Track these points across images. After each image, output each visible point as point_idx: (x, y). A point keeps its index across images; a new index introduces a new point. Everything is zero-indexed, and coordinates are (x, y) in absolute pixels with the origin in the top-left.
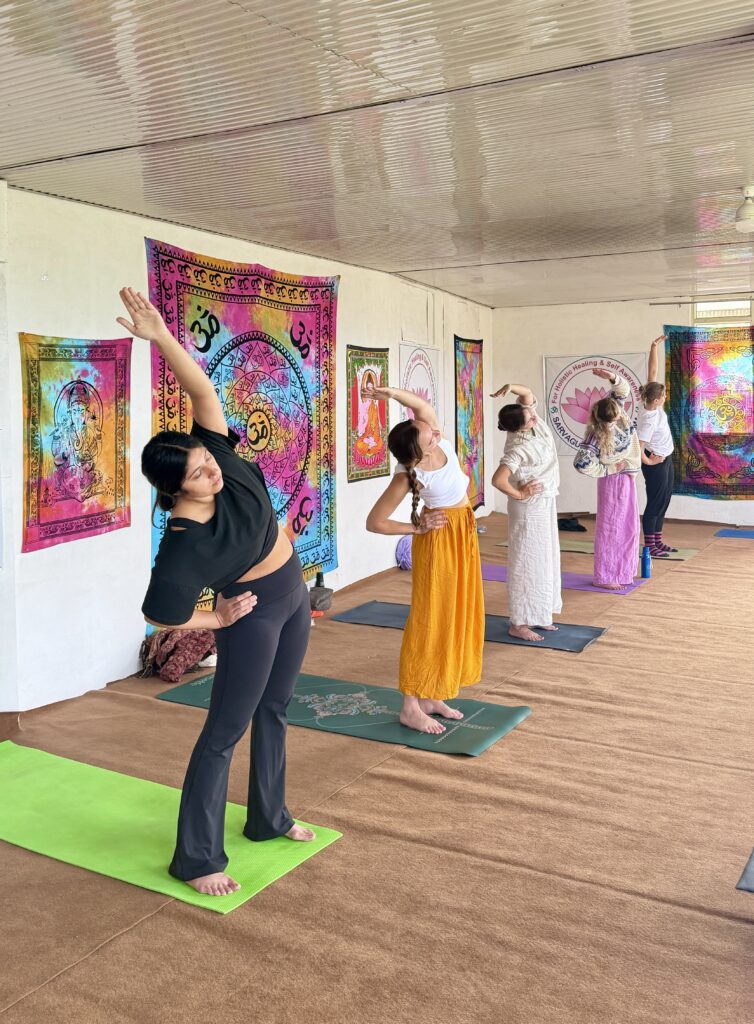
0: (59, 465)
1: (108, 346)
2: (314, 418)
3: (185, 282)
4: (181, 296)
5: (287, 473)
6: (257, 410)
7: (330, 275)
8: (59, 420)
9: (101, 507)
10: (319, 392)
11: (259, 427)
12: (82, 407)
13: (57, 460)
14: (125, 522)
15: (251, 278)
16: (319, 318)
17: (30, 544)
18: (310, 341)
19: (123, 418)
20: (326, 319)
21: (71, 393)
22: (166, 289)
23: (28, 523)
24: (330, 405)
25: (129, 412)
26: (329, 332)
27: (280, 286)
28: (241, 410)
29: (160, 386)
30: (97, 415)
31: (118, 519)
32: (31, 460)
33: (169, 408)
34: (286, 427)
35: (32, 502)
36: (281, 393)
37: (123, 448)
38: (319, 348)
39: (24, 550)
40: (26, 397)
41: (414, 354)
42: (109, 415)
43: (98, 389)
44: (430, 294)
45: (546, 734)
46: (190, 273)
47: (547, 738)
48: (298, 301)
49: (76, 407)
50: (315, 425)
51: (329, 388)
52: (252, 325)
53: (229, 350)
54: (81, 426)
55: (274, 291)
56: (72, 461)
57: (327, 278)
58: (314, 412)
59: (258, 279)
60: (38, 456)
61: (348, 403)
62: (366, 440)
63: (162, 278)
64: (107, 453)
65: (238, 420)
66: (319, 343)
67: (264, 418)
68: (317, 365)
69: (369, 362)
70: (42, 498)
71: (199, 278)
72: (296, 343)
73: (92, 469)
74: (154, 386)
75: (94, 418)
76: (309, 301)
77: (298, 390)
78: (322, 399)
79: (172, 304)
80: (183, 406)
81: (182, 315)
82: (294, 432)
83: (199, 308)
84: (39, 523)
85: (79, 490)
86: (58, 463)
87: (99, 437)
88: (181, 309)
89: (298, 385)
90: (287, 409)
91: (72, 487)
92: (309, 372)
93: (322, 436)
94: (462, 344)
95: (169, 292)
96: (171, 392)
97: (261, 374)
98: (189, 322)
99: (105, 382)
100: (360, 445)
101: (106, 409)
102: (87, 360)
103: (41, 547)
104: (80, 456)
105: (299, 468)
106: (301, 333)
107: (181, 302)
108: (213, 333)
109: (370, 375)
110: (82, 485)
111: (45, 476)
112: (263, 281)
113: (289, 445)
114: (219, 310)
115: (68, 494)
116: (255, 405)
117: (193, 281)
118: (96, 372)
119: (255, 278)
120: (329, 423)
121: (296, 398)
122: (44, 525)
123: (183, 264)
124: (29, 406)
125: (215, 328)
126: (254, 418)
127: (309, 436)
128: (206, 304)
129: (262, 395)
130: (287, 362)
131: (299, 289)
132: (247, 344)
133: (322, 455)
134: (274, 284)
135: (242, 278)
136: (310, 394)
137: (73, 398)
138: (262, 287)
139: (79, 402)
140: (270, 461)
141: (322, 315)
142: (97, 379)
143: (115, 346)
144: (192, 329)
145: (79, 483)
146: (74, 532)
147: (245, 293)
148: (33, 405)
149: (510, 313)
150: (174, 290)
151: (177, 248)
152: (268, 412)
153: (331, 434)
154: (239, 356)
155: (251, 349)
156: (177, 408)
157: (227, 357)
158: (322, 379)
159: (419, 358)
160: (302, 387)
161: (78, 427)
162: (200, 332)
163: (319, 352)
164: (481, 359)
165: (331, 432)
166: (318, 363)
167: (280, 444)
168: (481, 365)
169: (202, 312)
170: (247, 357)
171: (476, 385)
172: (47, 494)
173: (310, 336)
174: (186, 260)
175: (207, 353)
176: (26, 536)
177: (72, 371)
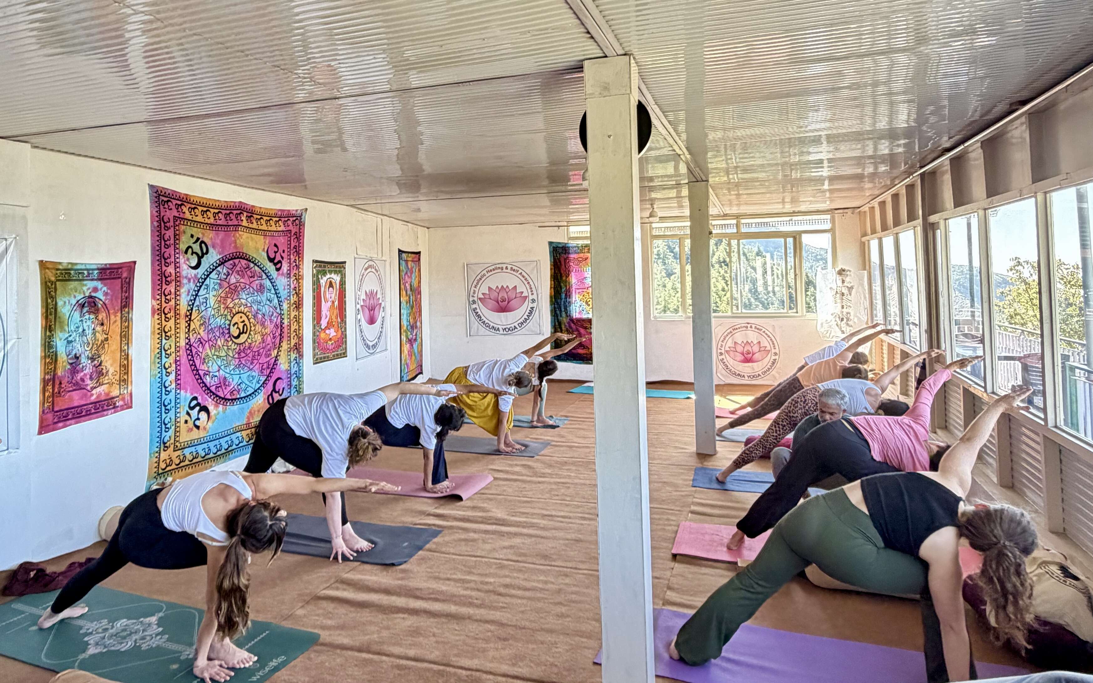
0: (71, 364)
1: (115, 269)
2: (285, 317)
3: (181, 216)
4: (177, 228)
5: (263, 360)
6: (238, 313)
7: (300, 208)
8: (73, 328)
9: (107, 394)
10: (289, 296)
11: (241, 326)
12: (92, 316)
13: (70, 359)
14: (128, 406)
15: (235, 212)
16: (290, 241)
17: (44, 428)
18: (282, 258)
19: (127, 324)
20: (296, 240)
21: (83, 306)
22: (164, 223)
23: (43, 412)
24: (298, 305)
25: (132, 319)
26: (298, 251)
27: (259, 217)
28: (226, 313)
29: (158, 297)
30: (105, 321)
31: (121, 403)
32: (47, 361)
33: (165, 314)
34: (263, 324)
35: (47, 394)
36: (259, 298)
37: (126, 348)
38: (290, 263)
39: (40, 433)
40: (44, 311)
41: (366, 266)
42: (115, 322)
43: (107, 302)
44: (379, 220)
45: (453, 554)
46: (185, 209)
47: (454, 557)
48: (274, 228)
49: (87, 317)
50: (286, 322)
51: (298, 292)
52: (236, 247)
53: (216, 267)
54: (91, 331)
55: (254, 221)
56: (83, 360)
57: (297, 211)
58: (285, 312)
59: (241, 213)
60: (54, 357)
61: (314, 304)
62: (327, 331)
63: (162, 214)
64: (113, 352)
65: (223, 321)
66: (290, 259)
67: (244, 318)
68: (289, 275)
69: (330, 272)
70: (56, 390)
71: (193, 213)
72: (271, 260)
73: (100, 365)
74: (153, 297)
75: (102, 324)
76: (282, 228)
77: (272, 296)
78: (292, 302)
79: (169, 234)
80: (178, 312)
81: (177, 242)
82: (270, 327)
83: (192, 236)
84: (53, 410)
85: (88, 382)
86: (71, 361)
87: (107, 339)
88: (177, 237)
89: (273, 291)
90: (264, 310)
91: (82, 380)
92: (282, 282)
93: (292, 330)
94: (404, 255)
95: (168, 224)
96: (168, 301)
97: (242, 285)
98: (183, 247)
99: (112, 296)
100: (323, 335)
101: (112, 317)
102: (96, 280)
103: (54, 430)
104: (90, 355)
105: (273, 356)
106: (276, 252)
107: (177, 232)
108: (203, 255)
109: (331, 282)
110: (91, 378)
111: (60, 372)
112: (245, 214)
113: (265, 337)
114: (208, 236)
115: (79, 386)
116: (237, 309)
117: (188, 215)
118: (105, 289)
119: (239, 212)
120: (298, 320)
121: (271, 302)
122: (57, 412)
123: (179, 203)
124: (47, 318)
125: (205, 251)
126: (236, 319)
127: (281, 330)
128: (198, 233)
129: (243, 301)
130: (264, 275)
131: (274, 219)
132: (231, 262)
133: (292, 344)
134: (254, 216)
135: (228, 212)
136: (282, 299)
137: (85, 310)
138: (244, 218)
139: (90, 313)
140: (249, 351)
141: (292, 238)
142: (106, 294)
143: (121, 268)
144: (186, 252)
145: (88, 377)
146: (84, 416)
147: (230, 223)
148: (50, 317)
149: (440, 232)
150: (172, 223)
151: (175, 191)
152: (248, 314)
153: (300, 327)
154: (225, 271)
155: (235, 265)
156: (172, 314)
157: (215, 272)
158: (292, 286)
159: (371, 266)
160: (276, 293)
161: (89, 332)
162: (192, 254)
163: (290, 266)
164: (420, 266)
165: (299, 326)
166: (289, 274)
167: (258, 338)
168: (420, 270)
169: (195, 239)
170: (231, 272)
171: (415, 284)
172: (60, 387)
173: (283, 254)
174: (183, 200)
175: (197, 271)
176: (42, 421)
177: (85, 288)
